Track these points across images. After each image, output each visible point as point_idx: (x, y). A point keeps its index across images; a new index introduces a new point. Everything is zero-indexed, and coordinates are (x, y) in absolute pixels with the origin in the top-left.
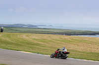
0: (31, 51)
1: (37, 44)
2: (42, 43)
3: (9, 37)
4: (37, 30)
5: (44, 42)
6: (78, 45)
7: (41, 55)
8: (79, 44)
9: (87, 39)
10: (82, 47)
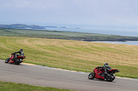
0: (35, 62)
1: (43, 53)
2: (50, 52)
3: (5, 42)
4: (45, 33)
5: (53, 50)
6: (100, 55)
7: (48, 68)
8: (102, 54)
9: (112, 47)
10: (105, 58)
